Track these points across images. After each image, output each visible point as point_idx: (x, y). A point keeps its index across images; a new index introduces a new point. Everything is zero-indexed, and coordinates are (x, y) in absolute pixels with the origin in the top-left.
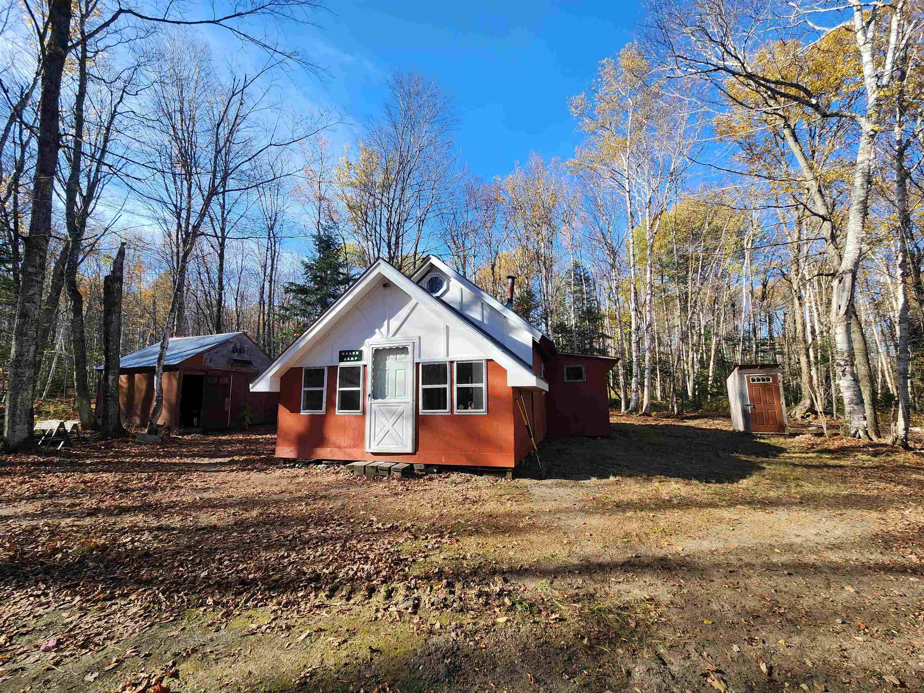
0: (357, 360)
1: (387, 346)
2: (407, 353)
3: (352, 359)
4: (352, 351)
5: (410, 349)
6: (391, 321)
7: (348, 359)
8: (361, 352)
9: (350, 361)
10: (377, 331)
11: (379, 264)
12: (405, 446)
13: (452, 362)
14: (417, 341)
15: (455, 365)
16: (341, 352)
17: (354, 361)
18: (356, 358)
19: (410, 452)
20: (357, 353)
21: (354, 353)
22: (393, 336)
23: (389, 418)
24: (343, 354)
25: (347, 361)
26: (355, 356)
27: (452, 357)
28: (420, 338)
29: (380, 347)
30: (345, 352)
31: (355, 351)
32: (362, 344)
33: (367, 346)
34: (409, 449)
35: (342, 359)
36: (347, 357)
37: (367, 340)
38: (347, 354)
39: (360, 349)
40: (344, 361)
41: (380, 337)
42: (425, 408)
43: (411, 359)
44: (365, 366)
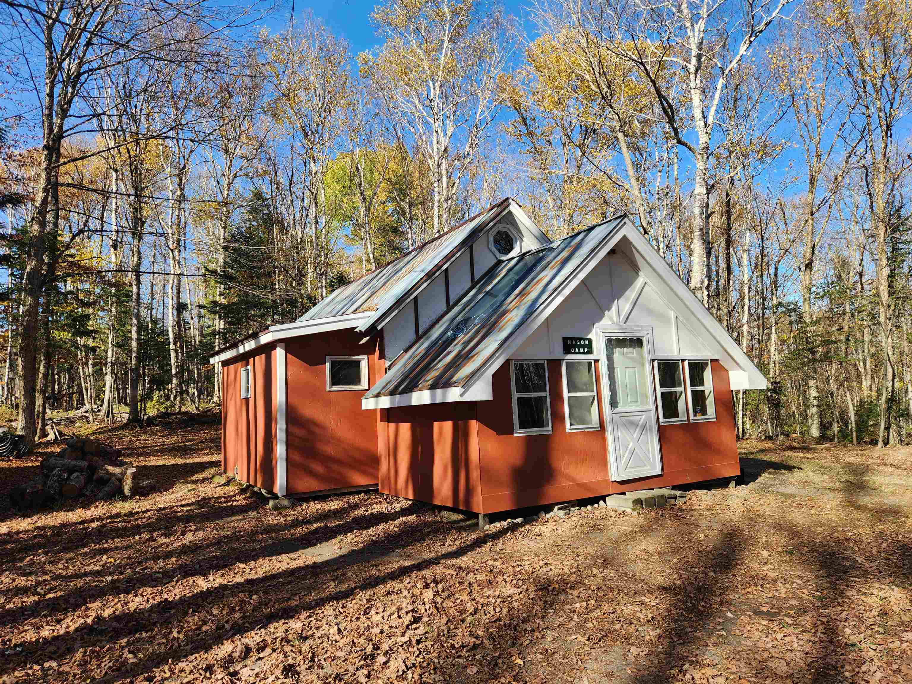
0: (587, 353)
1: (621, 335)
2: (642, 346)
3: (581, 350)
4: (580, 339)
5: (644, 341)
6: (620, 301)
7: (577, 350)
8: (590, 341)
9: (579, 353)
10: (606, 313)
12: (654, 467)
13: (683, 361)
14: (649, 331)
15: (686, 364)
17: (584, 353)
18: (586, 350)
19: (661, 472)
20: (587, 342)
21: (582, 342)
22: (625, 322)
23: (632, 433)
24: (569, 342)
25: (575, 353)
26: (584, 346)
27: (684, 355)
28: (652, 328)
29: (614, 335)
30: (571, 339)
31: (585, 339)
32: (590, 331)
33: (597, 334)
34: (658, 471)
35: (567, 350)
36: (575, 346)
37: (596, 325)
38: (574, 342)
39: (589, 337)
40: (570, 353)
41: (610, 323)
42: (665, 417)
43: (646, 356)
44: (596, 361)
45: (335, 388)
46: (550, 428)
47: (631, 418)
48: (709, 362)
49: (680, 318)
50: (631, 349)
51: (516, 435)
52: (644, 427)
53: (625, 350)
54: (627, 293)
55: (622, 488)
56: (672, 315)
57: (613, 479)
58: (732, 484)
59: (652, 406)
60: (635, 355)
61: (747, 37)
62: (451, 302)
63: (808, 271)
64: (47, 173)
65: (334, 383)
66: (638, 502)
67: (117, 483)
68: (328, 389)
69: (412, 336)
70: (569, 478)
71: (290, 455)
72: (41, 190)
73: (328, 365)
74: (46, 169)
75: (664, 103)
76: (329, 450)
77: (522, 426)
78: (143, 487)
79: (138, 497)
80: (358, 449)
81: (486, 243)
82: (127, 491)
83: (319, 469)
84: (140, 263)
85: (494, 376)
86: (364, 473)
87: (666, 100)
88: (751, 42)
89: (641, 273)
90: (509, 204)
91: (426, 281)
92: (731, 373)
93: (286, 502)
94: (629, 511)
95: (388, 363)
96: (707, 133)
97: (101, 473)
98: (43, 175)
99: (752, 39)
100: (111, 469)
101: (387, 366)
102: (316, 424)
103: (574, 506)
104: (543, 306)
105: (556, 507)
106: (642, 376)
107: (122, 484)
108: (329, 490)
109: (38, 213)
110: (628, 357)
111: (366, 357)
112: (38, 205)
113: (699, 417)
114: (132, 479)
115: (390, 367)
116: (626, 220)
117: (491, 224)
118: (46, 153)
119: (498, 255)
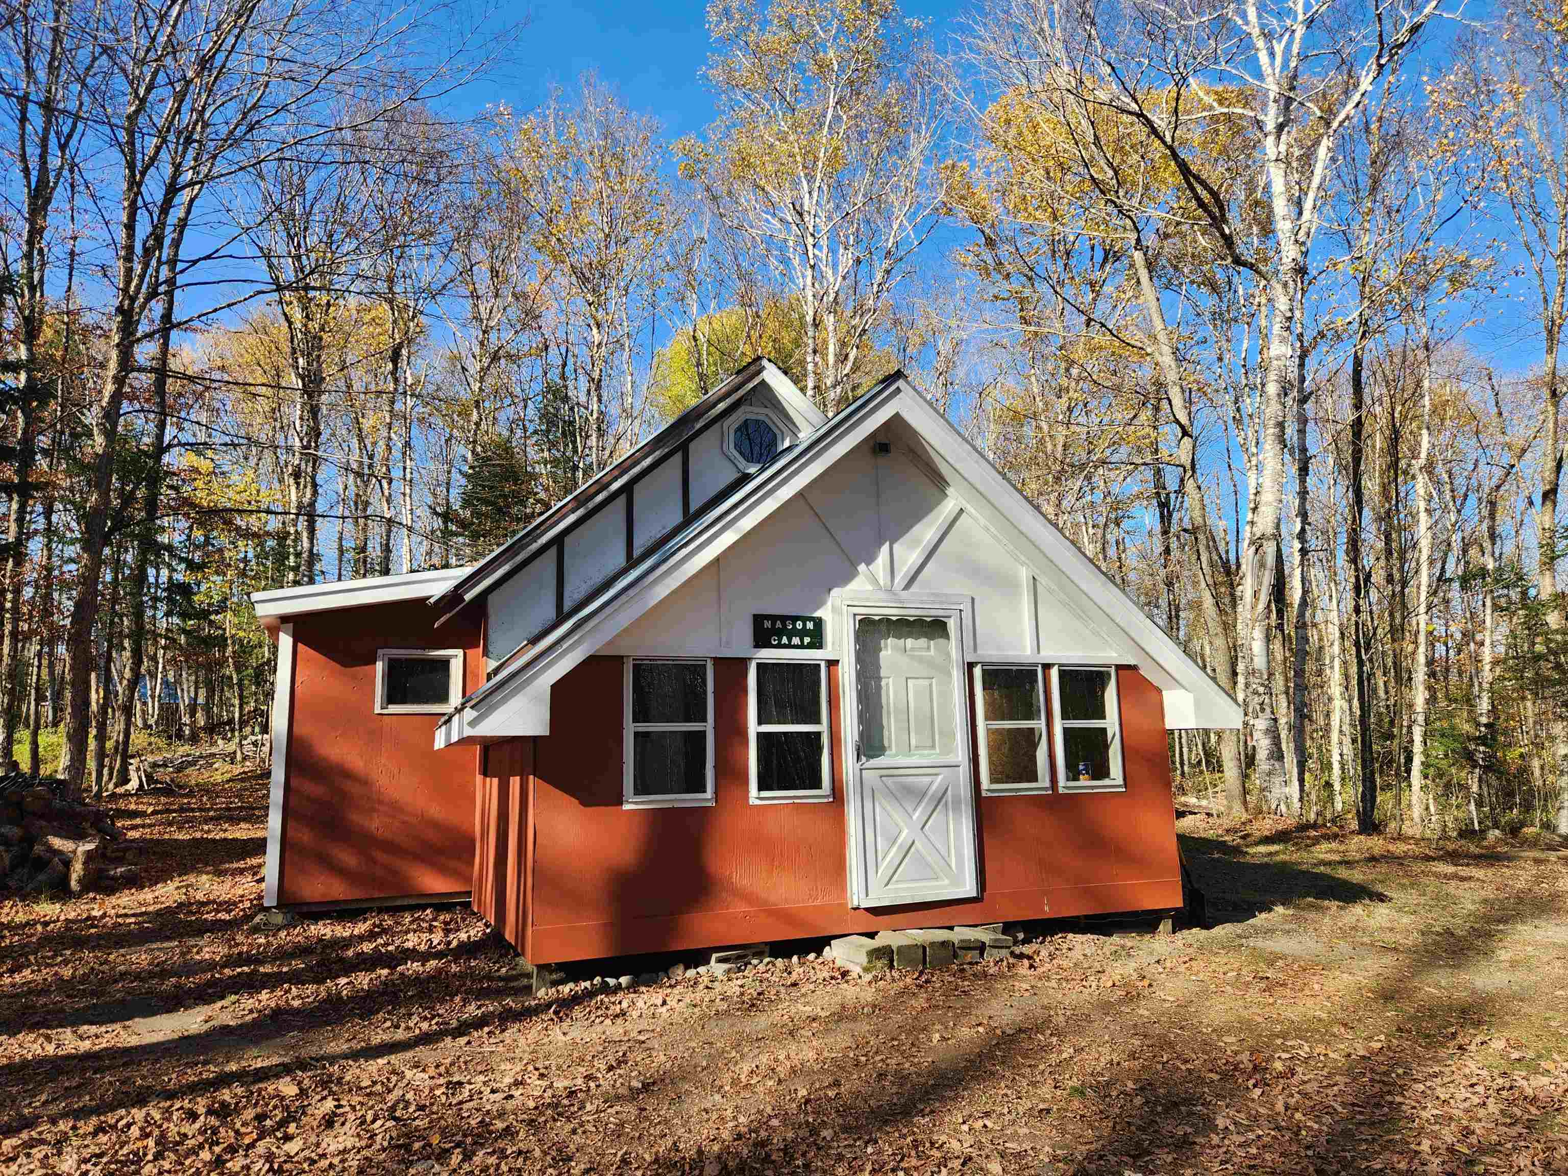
0: (810, 646)
1: (894, 613)
2: (946, 636)
3: (796, 641)
4: (795, 619)
5: (952, 625)
6: (895, 546)
7: (785, 640)
8: (819, 622)
9: (789, 646)
10: (862, 567)
11: (898, 390)
12: (957, 881)
13: (1047, 667)
14: (966, 607)
15: (1054, 673)
16: (758, 619)
17: (802, 646)
18: (807, 640)
19: (973, 894)
20: (810, 625)
21: (799, 625)
22: (908, 586)
23: (910, 810)
24: (767, 624)
25: (780, 646)
26: (803, 633)
27: (1047, 655)
28: (973, 599)
29: (877, 613)
30: (773, 618)
31: (805, 619)
32: (821, 604)
33: (834, 609)
34: (968, 888)
35: (762, 639)
36: (780, 633)
37: (835, 592)
38: (779, 625)
39: (817, 614)
40: (769, 645)
41: (870, 587)
42: (993, 780)
43: (954, 653)
44: (832, 664)
45: (394, 709)
46: (709, 794)
47: (910, 779)
48: (1113, 671)
49: (1042, 580)
50: (923, 642)
51: (627, 807)
52: (940, 799)
53: (910, 642)
54: (917, 529)
55: (873, 922)
56: (1024, 574)
57: (855, 904)
58: (1166, 926)
59: (961, 755)
60: (932, 652)
61: (1373, 60)
62: (637, 553)
63: (1549, 504)
64: (120, 351)
65: (391, 698)
66: (884, 954)
67: (61, 867)
68: (377, 710)
69: (550, 613)
70: (748, 898)
71: (290, 833)
72: (109, 380)
73: (379, 666)
74: (118, 345)
75: (1199, 188)
76: (375, 824)
77: (642, 788)
78: (113, 878)
79: (91, 895)
80: (434, 824)
81: (718, 443)
82: (74, 885)
83: (348, 858)
84: (315, 501)
85: (556, 688)
86: (442, 870)
87: (1203, 183)
88: (1381, 66)
89: (950, 491)
90: (762, 369)
91: (573, 511)
92: (1165, 693)
93: (278, 918)
94: (856, 970)
95: (493, 664)
96: (1296, 241)
97: (38, 849)
98: (114, 355)
99: (1383, 61)
100: (56, 842)
101: (489, 670)
102: (346, 774)
103: (760, 955)
104: (684, 552)
105: (714, 956)
106: (946, 695)
107: (69, 869)
108: (367, 900)
109: (103, 417)
110: (912, 657)
111: (459, 652)
112: (104, 404)
113: (1084, 782)
114: (84, 864)
115: (496, 671)
116: (901, 383)
117: (722, 406)
118: (119, 319)
119: (742, 463)
